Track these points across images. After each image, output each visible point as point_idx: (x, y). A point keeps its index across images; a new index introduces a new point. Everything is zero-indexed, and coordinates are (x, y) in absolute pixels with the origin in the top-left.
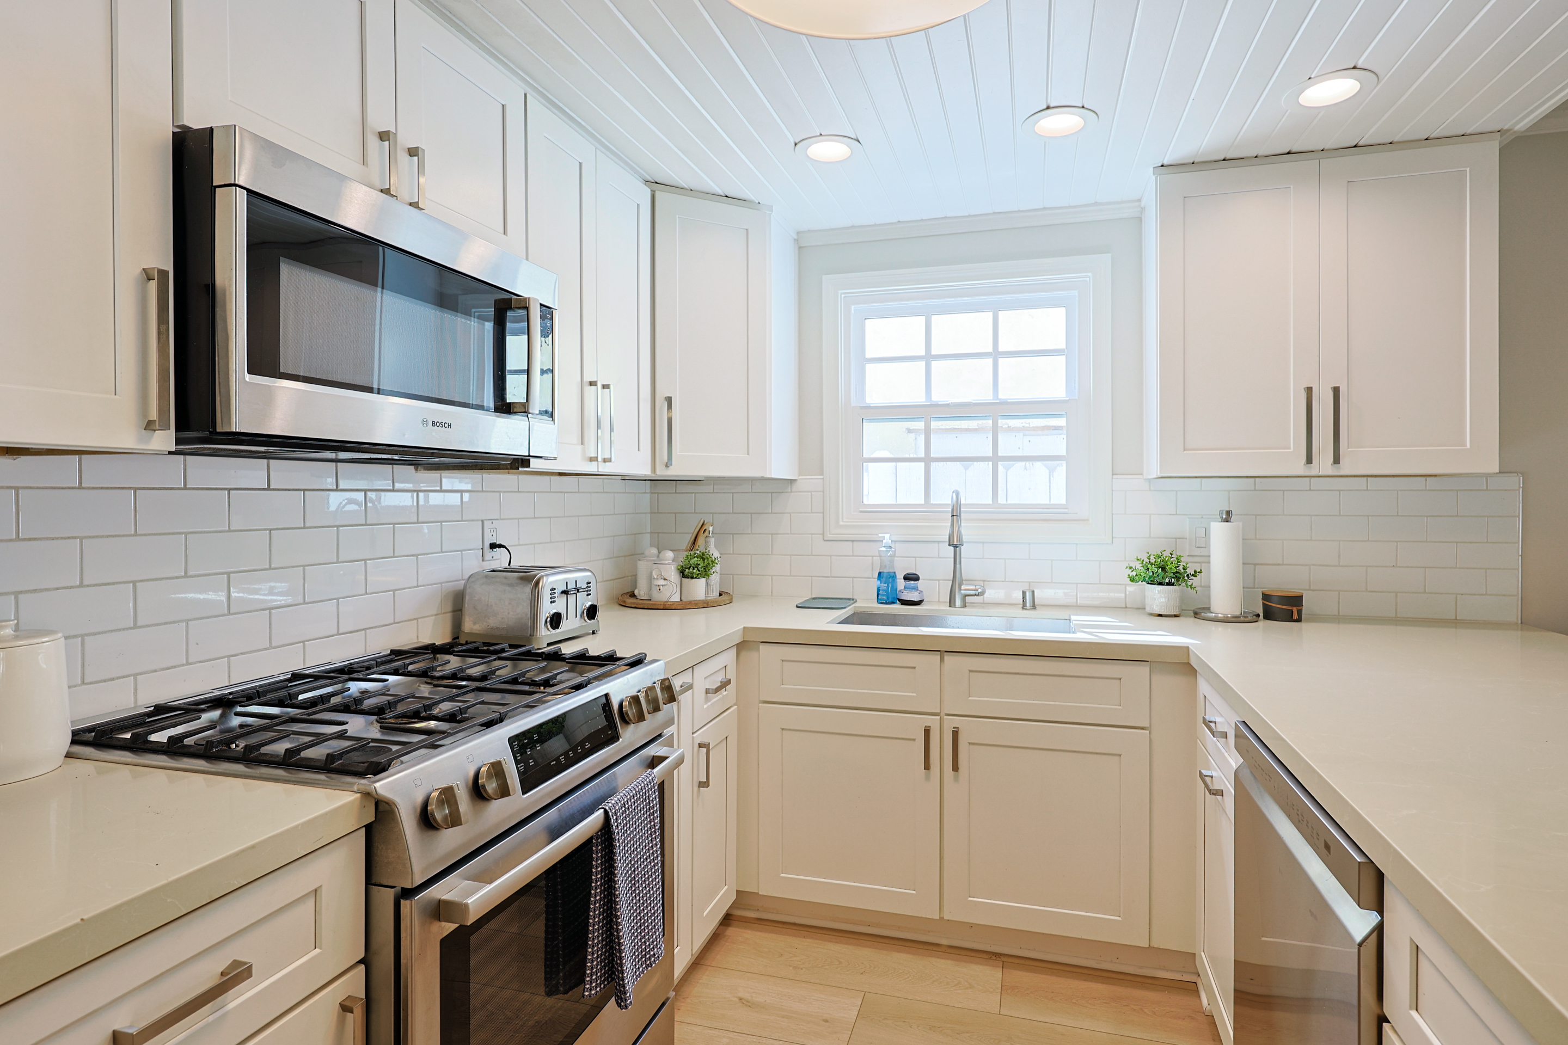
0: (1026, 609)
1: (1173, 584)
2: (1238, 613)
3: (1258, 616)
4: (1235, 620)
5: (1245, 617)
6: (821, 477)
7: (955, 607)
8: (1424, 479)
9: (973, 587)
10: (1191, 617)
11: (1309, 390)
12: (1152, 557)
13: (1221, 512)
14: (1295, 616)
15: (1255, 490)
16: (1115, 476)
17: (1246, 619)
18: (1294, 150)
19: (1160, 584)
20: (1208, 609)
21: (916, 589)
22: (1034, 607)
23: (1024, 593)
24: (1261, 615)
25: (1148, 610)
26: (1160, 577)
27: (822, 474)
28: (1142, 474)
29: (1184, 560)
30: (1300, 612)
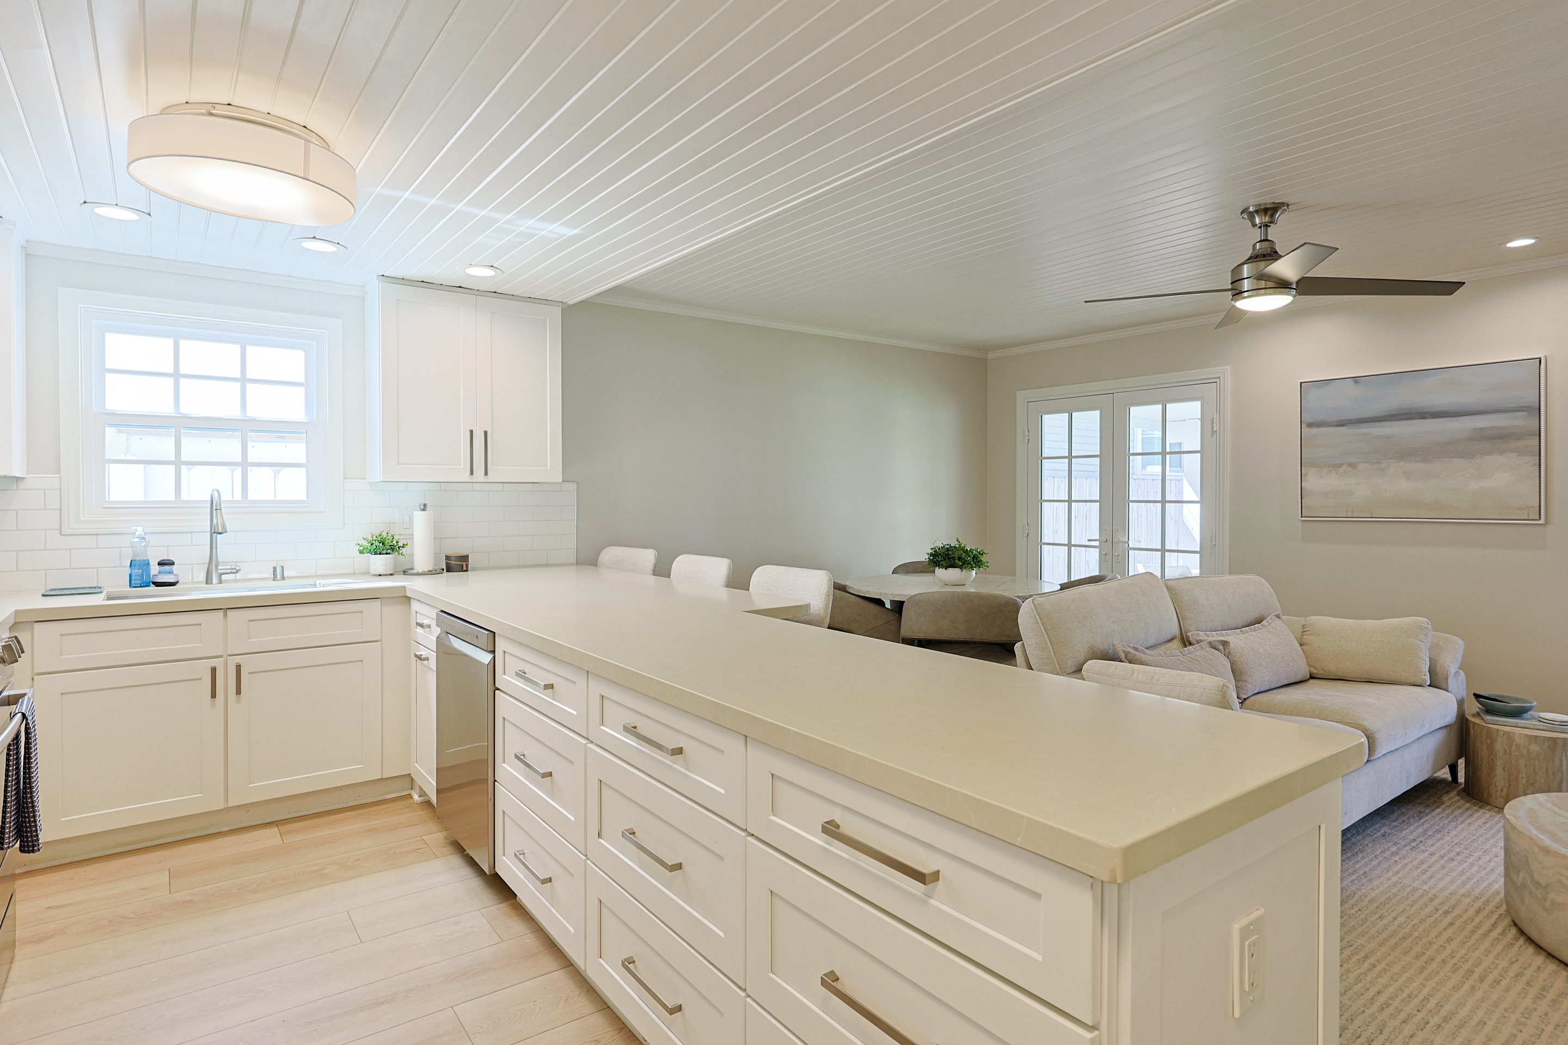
0: (277, 580)
1: (389, 554)
2: (431, 569)
3: (443, 570)
4: (430, 573)
5: (435, 571)
6: (59, 476)
7: (212, 583)
8: (532, 484)
9: (230, 567)
10: (401, 574)
11: (471, 432)
12: (374, 536)
13: (420, 505)
14: (465, 568)
15: (440, 490)
16: (345, 480)
17: (436, 572)
18: (462, 286)
19: (380, 554)
20: (413, 569)
21: (171, 572)
22: (283, 578)
23: (275, 569)
24: (445, 570)
25: (372, 572)
26: (381, 549)
27: (60, 474)
28: (365, 479)
29: (396, 538)
30: (467, 566)
